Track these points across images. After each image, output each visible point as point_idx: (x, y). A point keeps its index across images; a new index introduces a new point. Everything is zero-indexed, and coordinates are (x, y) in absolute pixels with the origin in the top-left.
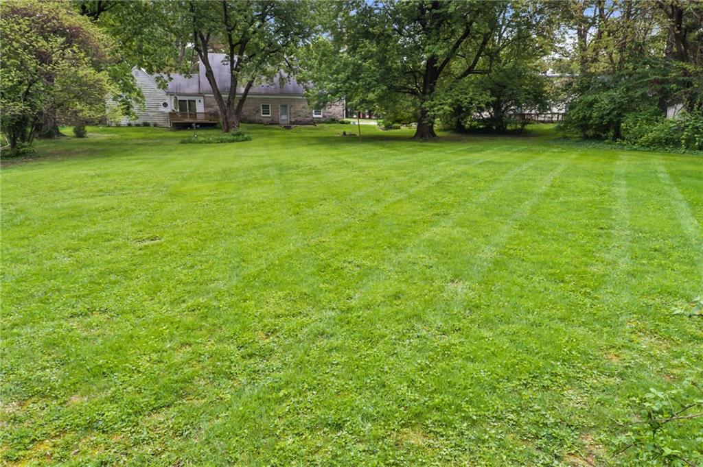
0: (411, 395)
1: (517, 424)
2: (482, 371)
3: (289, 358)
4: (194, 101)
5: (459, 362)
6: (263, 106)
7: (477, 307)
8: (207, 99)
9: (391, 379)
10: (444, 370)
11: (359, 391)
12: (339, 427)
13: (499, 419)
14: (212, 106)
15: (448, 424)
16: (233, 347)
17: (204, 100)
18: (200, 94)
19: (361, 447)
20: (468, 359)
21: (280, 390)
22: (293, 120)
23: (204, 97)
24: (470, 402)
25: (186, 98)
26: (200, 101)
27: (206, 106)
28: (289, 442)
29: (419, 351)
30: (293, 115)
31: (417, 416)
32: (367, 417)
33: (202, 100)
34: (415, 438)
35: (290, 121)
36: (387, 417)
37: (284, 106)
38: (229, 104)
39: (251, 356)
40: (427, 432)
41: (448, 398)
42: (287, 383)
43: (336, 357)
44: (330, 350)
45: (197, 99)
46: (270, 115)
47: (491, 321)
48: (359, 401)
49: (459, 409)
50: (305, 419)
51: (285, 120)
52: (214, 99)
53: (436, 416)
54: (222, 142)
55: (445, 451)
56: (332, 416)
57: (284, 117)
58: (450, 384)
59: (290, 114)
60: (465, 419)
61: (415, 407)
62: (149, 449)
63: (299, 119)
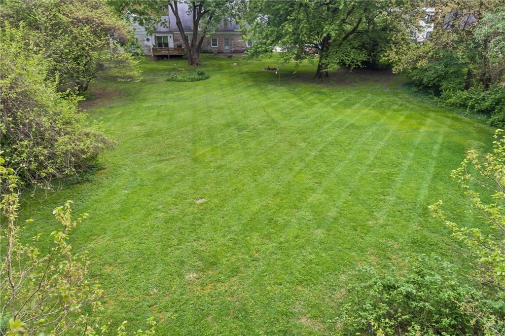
0: (299, 276)
1: (326, 285)
2: (319, 269)
3: (265, 262)
4: (167, 37)
5: (313, 265)
6: (213, 39)
7: (323, 242)
8: (175, 35)
9: (294, 271)
10: (309, 268)
11: (285, 274)
12: (281, 285)
13: (321, 284)
14: (178, 41)
15: (308, 285)
16: (247, 257)
17: (173, 36)
18: (170, 32)
19: (287, 290)
20: (316, 265)
21: (264, 273)
22: (233, 50)
23: (173, 34)
24: (315, 279)
25: (161, 35)
26: (170, 37)
27: (175, 40)
28: (269, 288)
29: (303, 261)
30: (232, 47)
31: (301, 282)
32: (288, 282)
33: (172, 36)
34: (299, 288)
35: (231, 51)
36: (293, 282)
37: (227, 39)
38: (192, 45)
39: (254, 260)
40: (303, 287)
41: (309, 277)
42: (266, 271)
43: (279, 262)
44: (276, 260)
45: (169, 35)
46: (217, 46)
47: (326, 249)
48: (286, 277)
49: (312, 280)
50: (272, 282)
51: (227, 50)
52: (180, 35)
53: (305, 282)
54: (192, 81)
55: (307, 292)
56: (279, 282)
57: (227, 48)
58: (310, 273)
59: (231, 45)
60: (312, 283)
61: (300, 280)
62: (235, 288)
63: (237, 48)
